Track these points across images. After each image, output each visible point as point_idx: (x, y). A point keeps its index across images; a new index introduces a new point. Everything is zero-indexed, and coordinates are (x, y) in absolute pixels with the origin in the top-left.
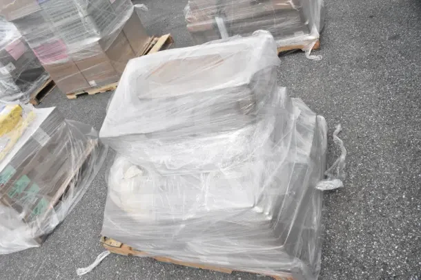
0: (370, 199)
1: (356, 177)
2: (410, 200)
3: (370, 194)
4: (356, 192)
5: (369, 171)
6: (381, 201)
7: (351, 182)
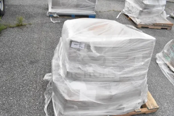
0: (35, 87)
1: (40, 97)
2: (19, 87)
3: (34, 89)
4: (40, 89)
5: (34, 100)
6: (30, 86)
7: (42, 94)
